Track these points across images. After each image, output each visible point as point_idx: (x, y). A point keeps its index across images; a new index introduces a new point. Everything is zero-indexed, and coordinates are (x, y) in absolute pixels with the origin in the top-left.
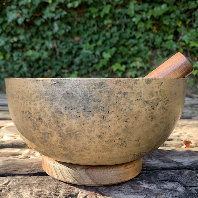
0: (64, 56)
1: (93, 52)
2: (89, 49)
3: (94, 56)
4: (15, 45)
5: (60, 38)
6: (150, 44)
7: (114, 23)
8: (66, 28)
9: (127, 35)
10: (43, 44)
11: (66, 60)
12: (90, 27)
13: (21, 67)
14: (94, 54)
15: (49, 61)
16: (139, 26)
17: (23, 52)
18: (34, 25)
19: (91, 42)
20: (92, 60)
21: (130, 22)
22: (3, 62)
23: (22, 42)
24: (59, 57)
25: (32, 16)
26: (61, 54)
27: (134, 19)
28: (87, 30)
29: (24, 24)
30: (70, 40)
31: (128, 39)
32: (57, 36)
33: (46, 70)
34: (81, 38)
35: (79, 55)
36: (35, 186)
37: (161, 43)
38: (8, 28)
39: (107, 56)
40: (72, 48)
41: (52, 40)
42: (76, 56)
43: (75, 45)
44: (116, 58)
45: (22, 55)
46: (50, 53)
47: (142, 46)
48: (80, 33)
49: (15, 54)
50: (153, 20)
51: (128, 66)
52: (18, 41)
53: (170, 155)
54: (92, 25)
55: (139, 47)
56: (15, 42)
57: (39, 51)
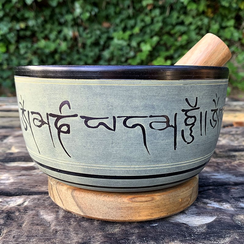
0: (88, 49)
1: (128, 42)
2: (123, 39)
3: (128, 48)
4: (22, 33)
5: (84, 24)
6: (204, 32)
7: (156, 3)
8: (92, 10)
9: (174, 20)
10: (60, 32)
11: (92, 53)
12: (123, 9)
13: (30, 63)
14: (129, 45)
15: (68, 54)
16: (189, 8)
17: (33, 42)
18: (48, 6)
20: (127, 53)
21: (177, 2)
22: (6, 56)
23: (31, 28)
24: (81, 50)
26: (84, 46)
28: (120, 13)
29: (34, 5)
30: (96, 26)
31: (174, 26)
32: (79, 21)
34: (111, 25)
35: (108, 47)
37: (218, 32)
38: (13, 9)
39: (146, 48)
40: (100, 37)
41: (72, 26)
42: (105, 47)
43: (103, 33)
44: (158, 51)
45: (32, 46)
46: (70, 44)
47: (193, 35)
48: (110, 17)
49: (22, 45)
52: (27, 28)
54: (126, 6)
55: (189, 36)
56: (22, 29)
57: (54, 41)
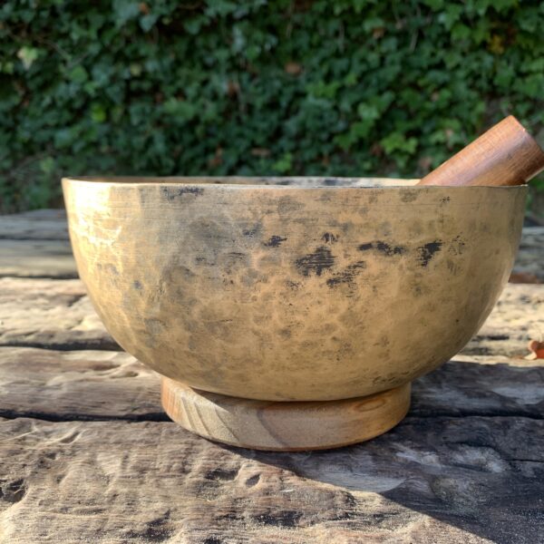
0: (258, 115)
1: (333, 103)
2: (323, 96)
3: (335, 114)
4: (134, 85)
5: (250, 67)
6: (483, 83)
7: (390, 26)
8: (265, 41)
9: (424, 60)
10: (205, 83)
11: (264, 124)
12: (326, 38)
13: (150, 141)
14: (336, 108)
15: (219, 127)
16: (454, 36)
17: (155, 102)
18: (182, 33)
19: (328, 78)
20: (331, 124)
21: (432, 23)
22: (105, 128)
23: (152, 76)
24: (245, 118)
25: (178, 10)
26: (250, 109)
27: (442, 18)
28: (320, 45)
29: (156, 31)
30: (274, 72)
31: (424, 71)
32: (241, 62)
33: (213, 150)
34: (303, 67)
35: (296, 112)
36: (136, 447)
37: (512, 83)
38: (117, 40)
39: (369, 113)
40: (280, 93)
41: (229, 71)
42: (290, 112)
43: (286, 84)
44: (392, 121)
45: (153, 110)
46: (223, 105)
47: (461, 88)
48: (301, 53)
49: (135, 108)
50: (492, 20)
51: (423, 141)
52: (143, 76)
53: (490, 378)
54: (331, 32)
55: (453, 92)
56: (134, 78)
57: (195, 100)
